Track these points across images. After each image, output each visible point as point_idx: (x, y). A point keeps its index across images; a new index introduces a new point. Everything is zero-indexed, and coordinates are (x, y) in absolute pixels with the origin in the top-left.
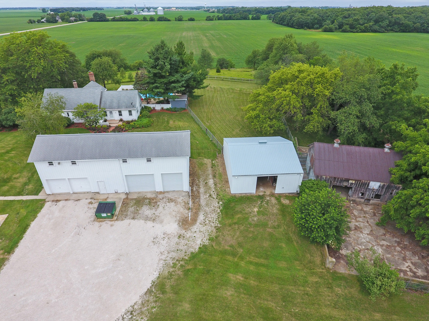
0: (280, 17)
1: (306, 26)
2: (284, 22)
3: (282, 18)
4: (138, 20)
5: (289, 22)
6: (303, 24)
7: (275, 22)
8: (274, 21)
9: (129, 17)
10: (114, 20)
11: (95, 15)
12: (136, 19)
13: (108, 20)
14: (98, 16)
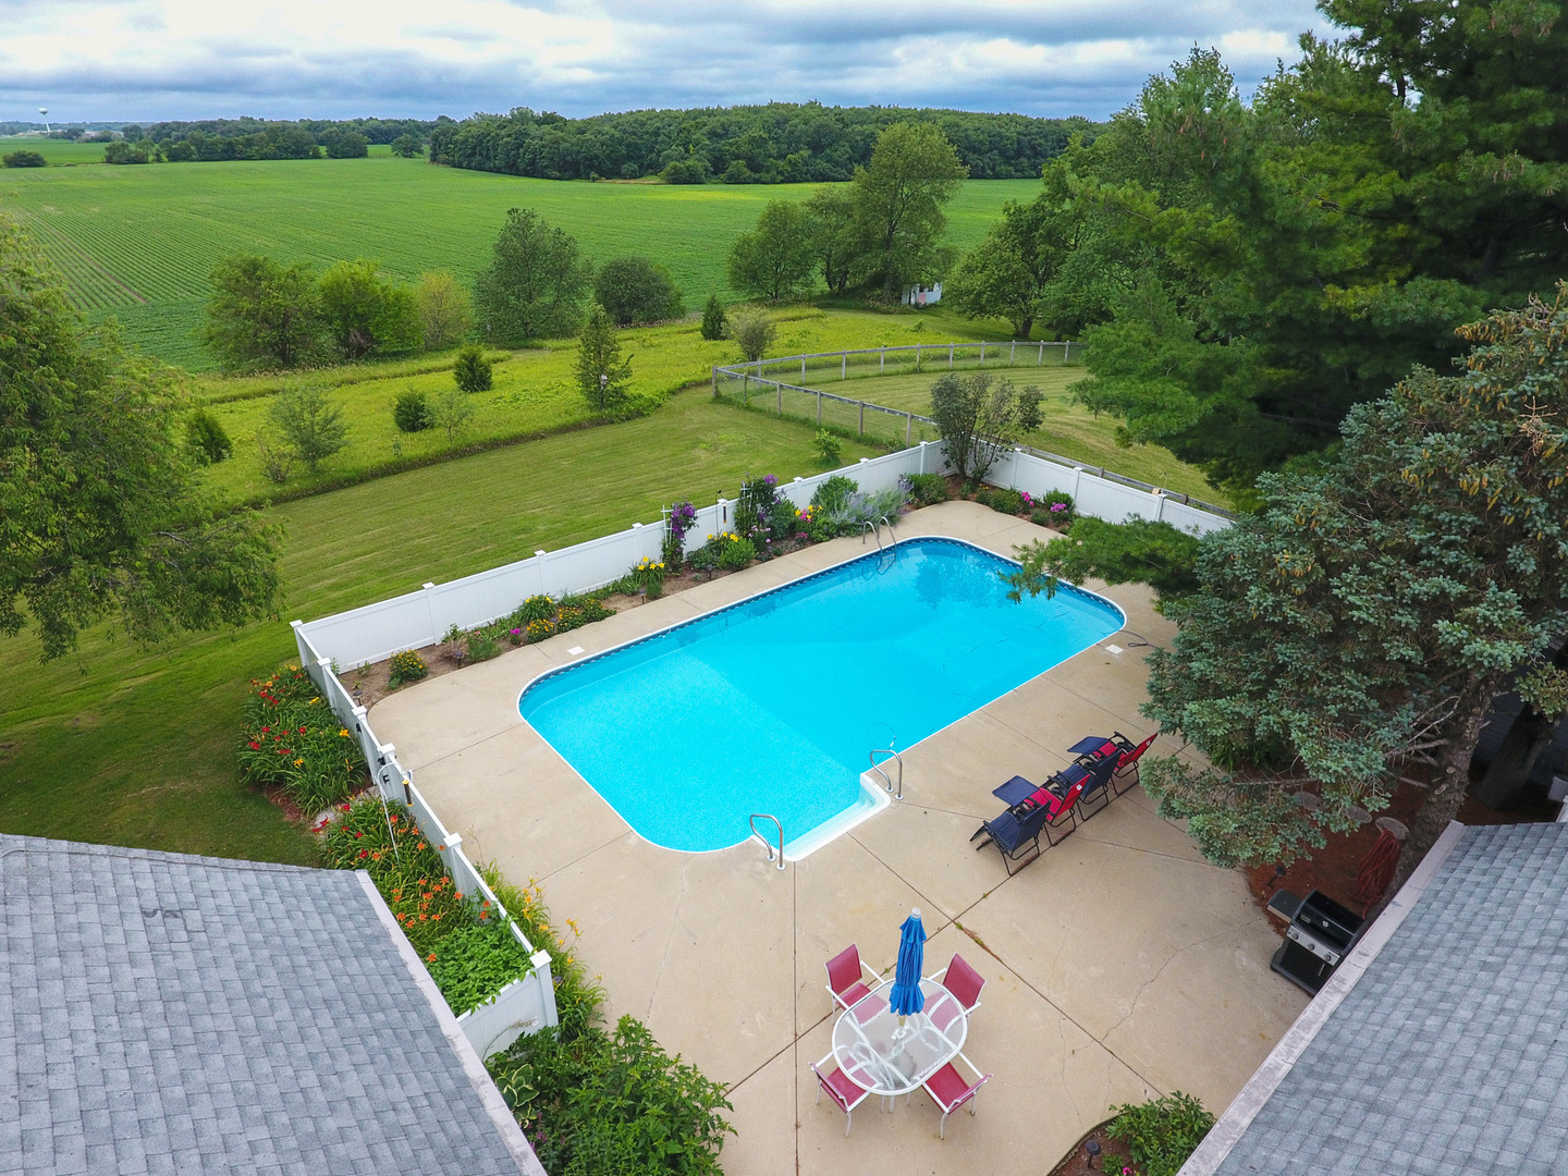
1: (591, 168)
2: (488, 158)
5: (517, 156)
6: (579, 163)
7: (445, 162)
8: (441, 157)
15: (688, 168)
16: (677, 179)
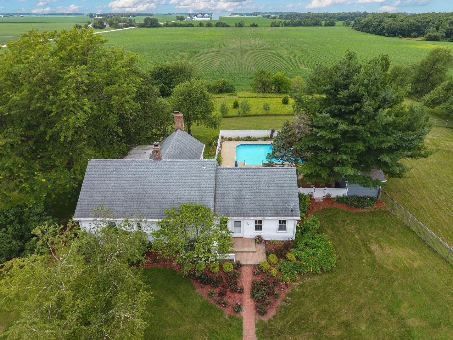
0: (363, 23)
1: (400, 33)
2: (368, 28)
3: (365, 25)
4: (193, 26)
5: (377, 28)
6: (396, 32)
7: (356, 29)
8: (355, 27)
9: (183, 22)
10: (167, 25)
11: (146, 20)
12: (191, 24)
13: (160, 26)
14: (150, 21)
15: (435, 36)
16: (429, 39)
